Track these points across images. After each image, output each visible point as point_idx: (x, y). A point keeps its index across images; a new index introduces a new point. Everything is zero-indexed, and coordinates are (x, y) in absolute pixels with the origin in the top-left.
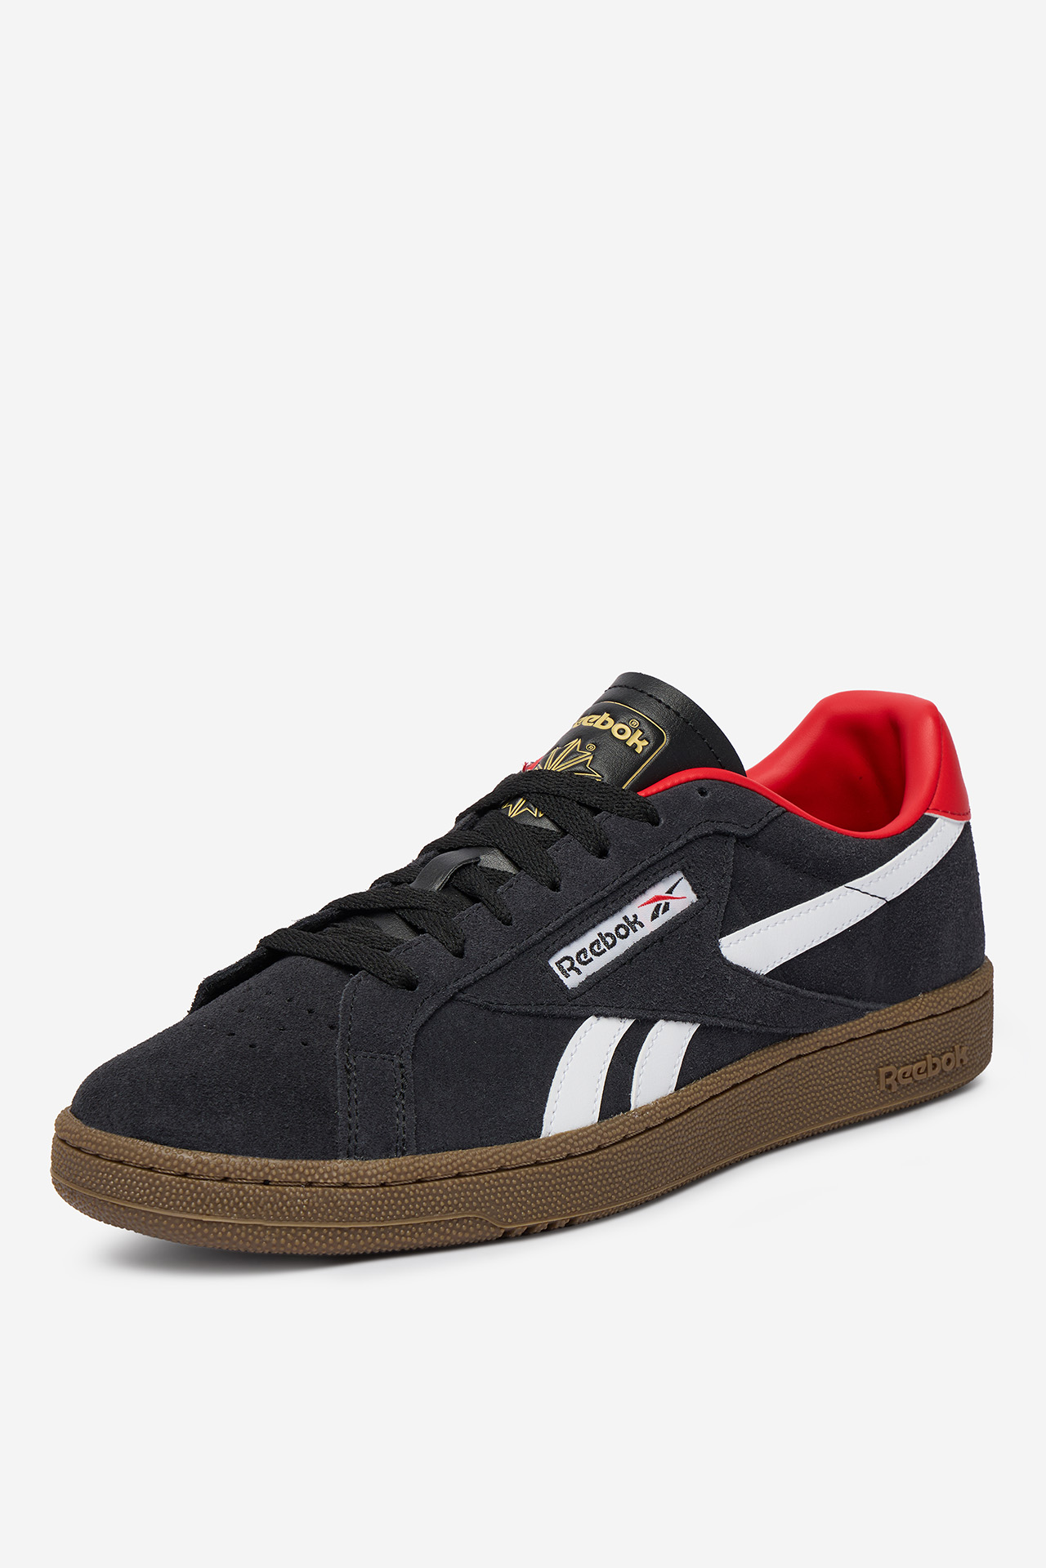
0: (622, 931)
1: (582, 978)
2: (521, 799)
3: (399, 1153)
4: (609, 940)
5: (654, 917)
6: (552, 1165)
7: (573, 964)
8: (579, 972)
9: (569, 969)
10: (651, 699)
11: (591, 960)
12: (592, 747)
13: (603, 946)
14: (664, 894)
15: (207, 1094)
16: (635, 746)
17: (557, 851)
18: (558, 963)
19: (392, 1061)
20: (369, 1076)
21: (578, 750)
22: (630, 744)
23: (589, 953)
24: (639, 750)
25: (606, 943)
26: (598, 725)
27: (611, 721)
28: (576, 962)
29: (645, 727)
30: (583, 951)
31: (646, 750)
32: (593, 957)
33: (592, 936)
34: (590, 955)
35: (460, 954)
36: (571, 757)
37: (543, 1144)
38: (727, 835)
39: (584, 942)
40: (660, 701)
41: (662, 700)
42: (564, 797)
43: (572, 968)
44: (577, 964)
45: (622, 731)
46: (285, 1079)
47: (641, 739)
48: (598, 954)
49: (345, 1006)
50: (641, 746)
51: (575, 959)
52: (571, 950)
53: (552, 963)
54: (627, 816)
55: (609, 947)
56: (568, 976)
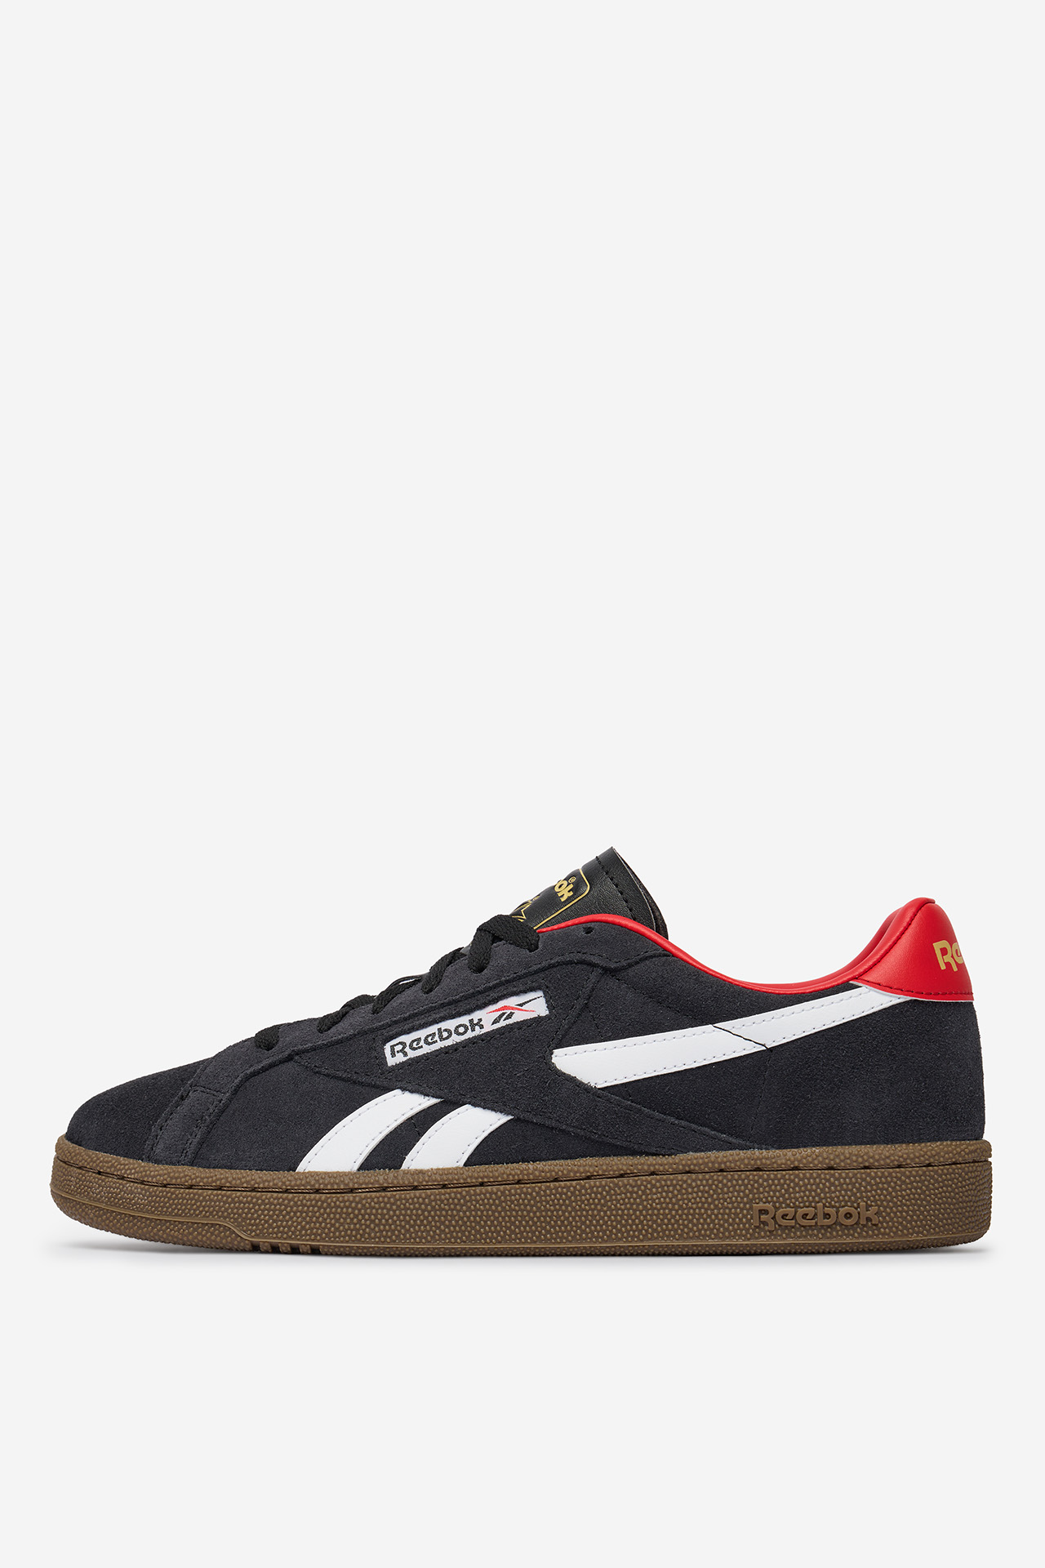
0: (461, 1029)
1: (405, 1058)
4: (445, 1034)
5: (495, 1022)
7: (404, 1048)
8: (405, 1054)
9: (398, 1052)
11: (422, 1047)
13: (437, 1038)
14: (514, 1006)
16: (562, 895)
18: (391, 1046)
19: (216, 1096)
22: (559, 894)
23: (422, 1041)
25: (441, 1036)
28: (408, 1047)
30: (418, 1040)
32: (424, 1045)
33: (433, 1029)
34: (422, 1043)
37: (294, 1177)
38: (594, 965)
39: (423, 1033)
43: (402, 1051)
44: (407, 1049)
47: (569, 890)
48: (429, 1044)
51: (408, 1045)
52: (407, 1039)
53: (387, 1046)
55: (441, 1039)
56: (393, 1055)
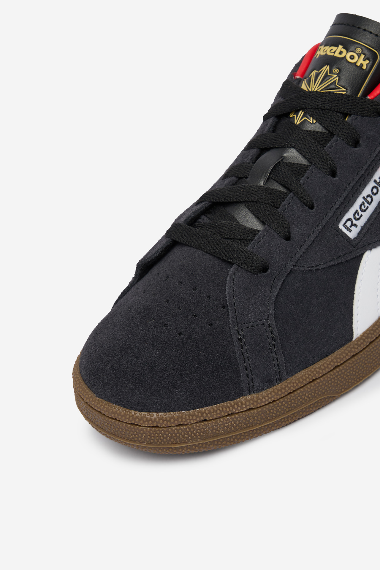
0: (375, 191)
1: (358, 229)
2: (301, 111)
3: (278, 381)
4: (369, 199)
6: (362, 353)
7: (352, 222)
8: (356, 226)
9: (351, 227)
10: (365, 33)
11: (361, 216)
12: (337, 71)
13: (366, 205)
15: (161, 377)
16: (362, 65)
17: (331, 148)
18: (344, 225)
19: (264, 324)
20: (253, 341)
21: (329, 74)
22: (358, 64)
24: (364, 67)
25: (368, 202)
26: (337, 55)
27: (344, 51)
28: (354, 220)
29: (366, 51)
30: (357, 212)
31: (369, 66)
32: (363, 213)
33: (360, 200)
34: (360, 213)
35: (288, 238)
36: (326, 80)
37: (356, 344)
39: (356, 206)
40: (371, 33)
41: (372, 31)
42: (328, 110)
43: (352, 225)
44: (355, 222)
45: (352, 57)
46: (205, 355)
47: (364, 60)
48: (365, 211)
49: (230, 296)
50: (365, 64)
51: (353, 218)
52: (350, 215)
53: (341, 226)
54: (366, 116)
55: (370, 203)
56: (350, 231)
